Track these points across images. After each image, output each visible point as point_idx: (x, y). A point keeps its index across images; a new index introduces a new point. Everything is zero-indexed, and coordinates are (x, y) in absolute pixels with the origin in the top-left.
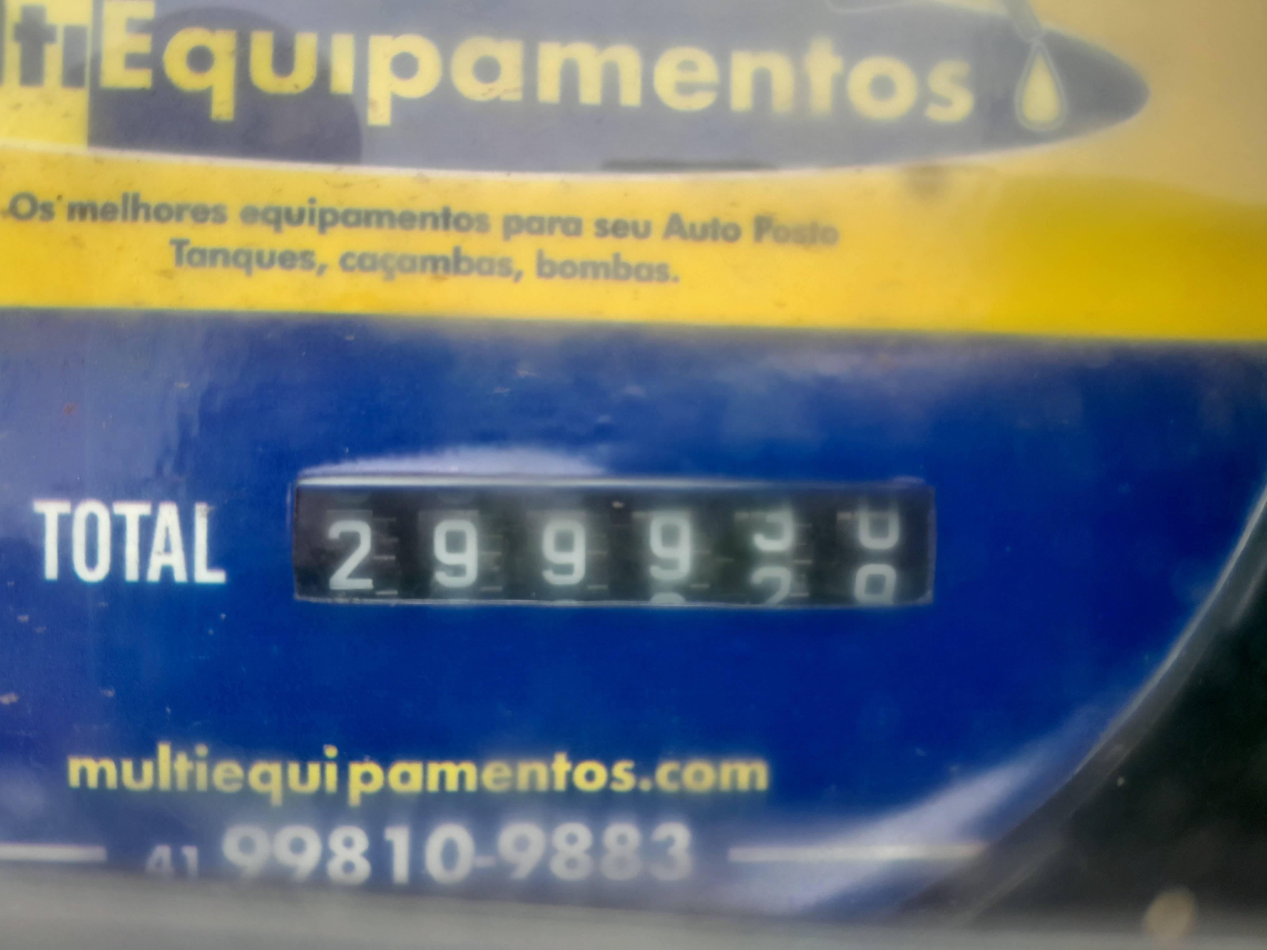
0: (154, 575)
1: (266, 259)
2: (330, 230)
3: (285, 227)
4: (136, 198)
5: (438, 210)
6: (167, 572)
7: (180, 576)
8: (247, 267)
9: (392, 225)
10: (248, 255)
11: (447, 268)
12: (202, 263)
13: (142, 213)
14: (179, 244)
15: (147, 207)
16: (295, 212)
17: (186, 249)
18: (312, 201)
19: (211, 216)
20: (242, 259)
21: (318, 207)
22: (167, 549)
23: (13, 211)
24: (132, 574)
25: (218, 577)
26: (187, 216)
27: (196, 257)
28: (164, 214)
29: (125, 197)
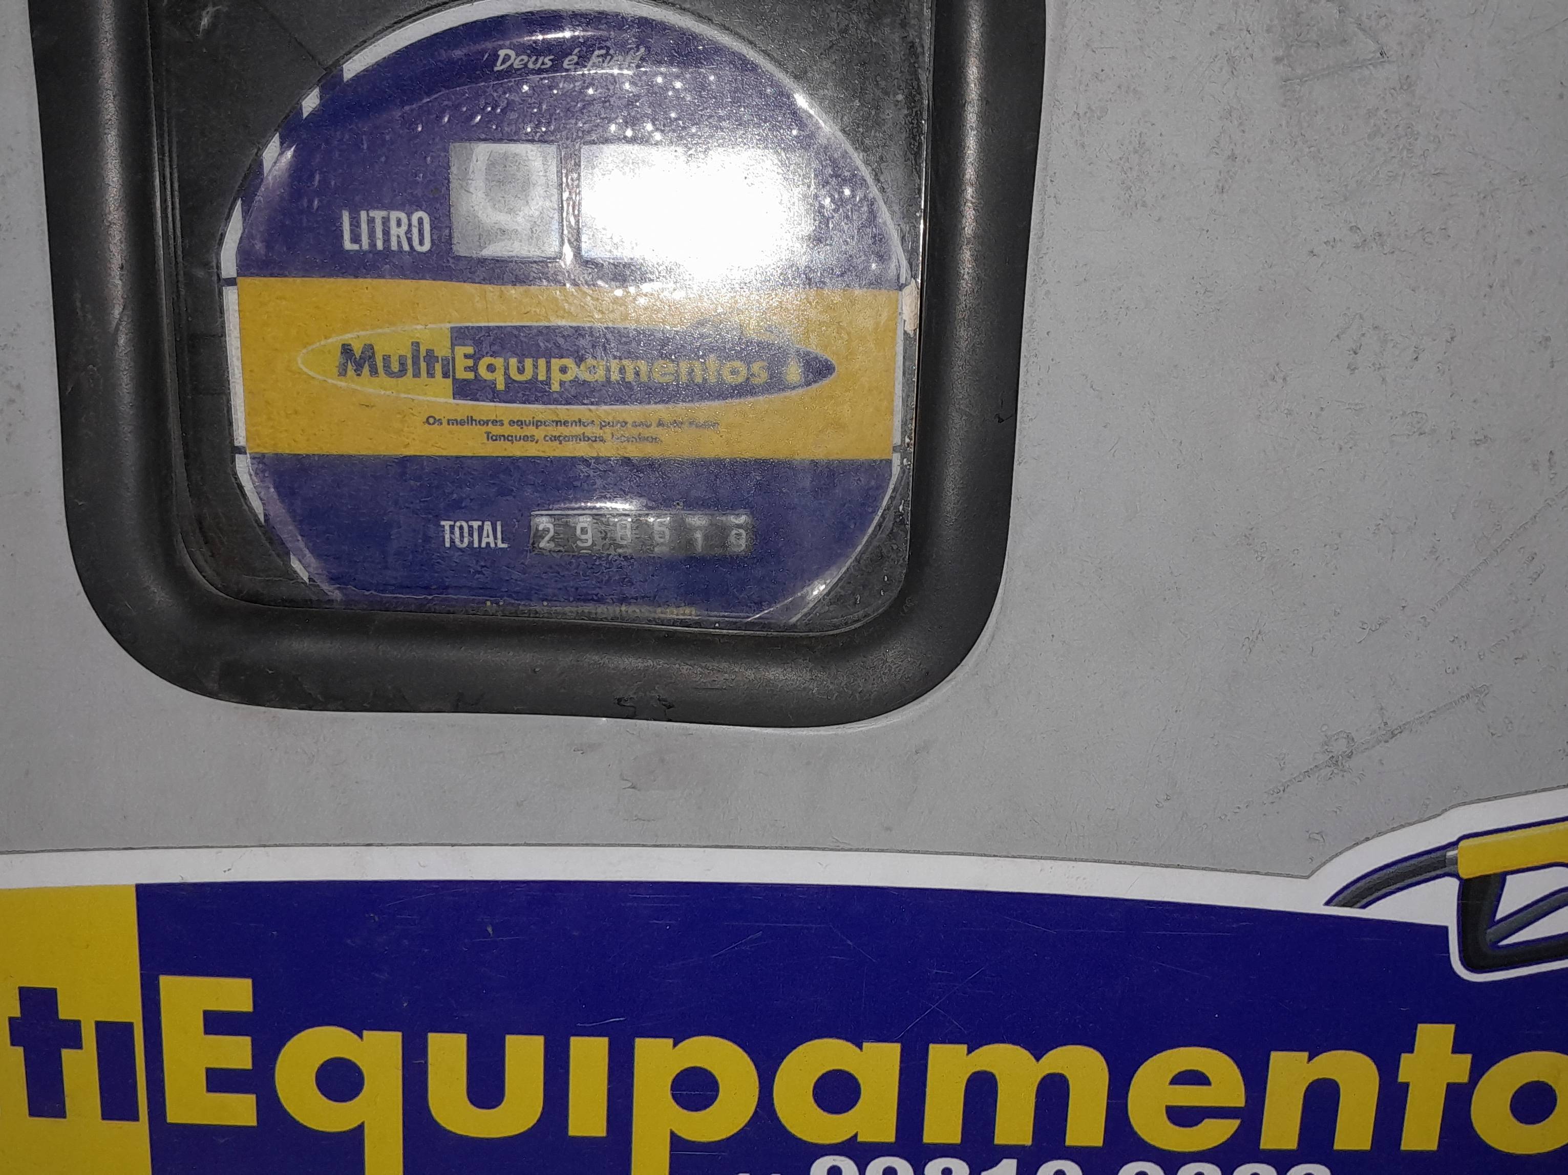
0: (483, 545)
1: (518, 438)
2: (540, 428)
3: (524, 426)
4: (472, 417)
5: (577, 420)
6: (488, 544)
7: (493, 545)
8: (512, 440)
9: (561, 426)
10: (512, 436)
11: (580, 440)
12: (496, 440)
13: (474, 422)
14: (488, 433)
15: (476, 421)
16: (527, 422)
17: (490, 435)
18: (534, 418)
19: (498, 424)
20: (510, 438)
21: (535, 420)
22: (488, 536)
23: (427, 421)
24: (476, 545)
25: (505, 546)
26: (490, 423)
27: (494, 438)
28: (482, 423)
29: (468, 417)
